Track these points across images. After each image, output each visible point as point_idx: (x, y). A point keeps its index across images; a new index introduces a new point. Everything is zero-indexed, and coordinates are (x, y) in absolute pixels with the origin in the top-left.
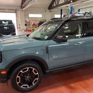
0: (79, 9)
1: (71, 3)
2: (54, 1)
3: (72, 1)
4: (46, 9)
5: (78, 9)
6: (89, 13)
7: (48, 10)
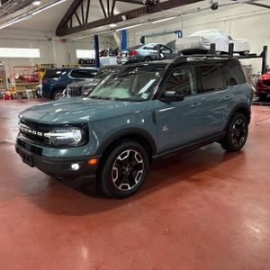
0: (143, 37)
1: (122, 20)
2: (72, 14)
3: (124, 17)
4: (49, 35)
5: (140, 37)
6: (166, 48)
7: (58, 38)
